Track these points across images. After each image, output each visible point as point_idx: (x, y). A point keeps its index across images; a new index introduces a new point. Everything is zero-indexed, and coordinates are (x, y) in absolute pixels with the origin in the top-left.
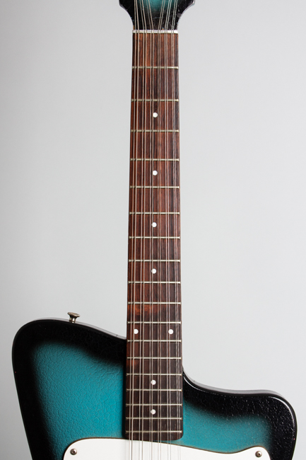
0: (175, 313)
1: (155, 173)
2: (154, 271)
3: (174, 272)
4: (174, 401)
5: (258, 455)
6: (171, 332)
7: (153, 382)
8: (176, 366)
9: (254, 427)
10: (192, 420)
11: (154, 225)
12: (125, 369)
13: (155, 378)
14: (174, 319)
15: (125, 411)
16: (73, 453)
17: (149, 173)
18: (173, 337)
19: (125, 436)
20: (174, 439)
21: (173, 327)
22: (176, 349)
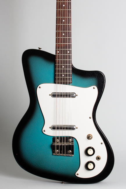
0: (70, 46)
1: (64, 5)
2: (63, 34)
3: (70, 35)
4: (69, 72)
5: (94, 88)
6: (68, 52)
7: (63, 67)
8: (70, 62)
9: (93, 80)
10: (75, 78)
11: (64, 21)
12: (55, 63)
13: (64, 66)
14: (69, 48)
15: (55, 75)
16: (40, 88)
17: (62, 5)
18: (69, 53)
19: (55, 83)
20: (69, 83)
21: (69, 51)
22: (70, 57)
